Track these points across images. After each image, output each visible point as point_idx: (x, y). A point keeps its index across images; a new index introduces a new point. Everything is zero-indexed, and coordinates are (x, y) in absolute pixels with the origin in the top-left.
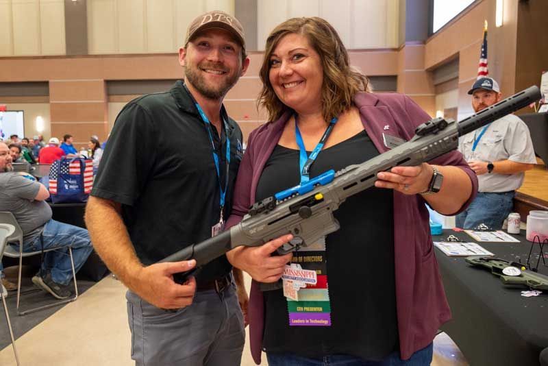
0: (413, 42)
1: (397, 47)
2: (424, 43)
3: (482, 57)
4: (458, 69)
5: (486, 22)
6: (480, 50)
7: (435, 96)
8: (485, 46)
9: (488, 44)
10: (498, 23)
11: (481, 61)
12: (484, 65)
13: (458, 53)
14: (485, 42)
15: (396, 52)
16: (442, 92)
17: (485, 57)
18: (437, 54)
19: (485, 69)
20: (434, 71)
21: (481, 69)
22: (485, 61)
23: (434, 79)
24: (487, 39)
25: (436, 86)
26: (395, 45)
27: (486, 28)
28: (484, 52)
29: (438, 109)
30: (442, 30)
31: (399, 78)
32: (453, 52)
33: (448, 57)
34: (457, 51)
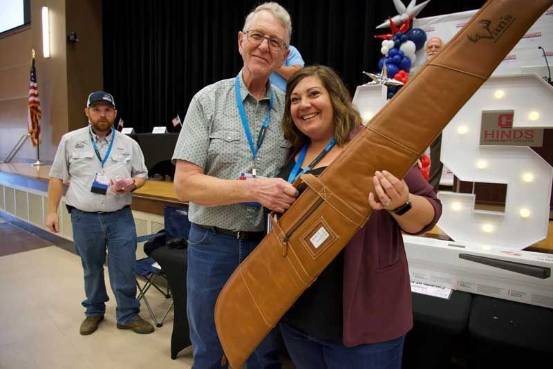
3: (32, 81)
5: (33, 51)
6: (28, 75)
8: (34, 71)
9: (37, 70)
10: (46, 54)
11: (32, 84)
12: (34, 88)
14: (34, 68)
17: (35, 81)
19: (36, 92)
21: (31, 91)
22: (35, 85)
24: (36, 66)
27: (34, 57)
28: (34, 76)
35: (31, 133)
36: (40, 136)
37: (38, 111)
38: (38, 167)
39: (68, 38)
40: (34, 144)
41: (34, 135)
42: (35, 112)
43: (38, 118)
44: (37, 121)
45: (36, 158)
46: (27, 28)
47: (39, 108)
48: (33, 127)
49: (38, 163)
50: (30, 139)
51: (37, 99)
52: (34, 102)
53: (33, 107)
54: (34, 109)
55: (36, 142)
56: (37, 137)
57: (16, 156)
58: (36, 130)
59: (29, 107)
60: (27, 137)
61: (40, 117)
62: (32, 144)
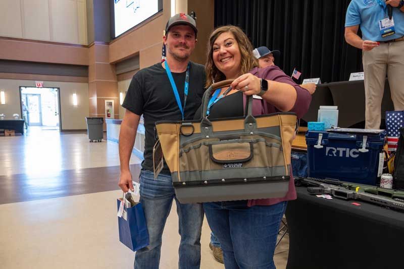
0: (101, 42)
1: (87, 45)
2: (108, 44)
3: (163, 55)
4: (139, 63)
6: (161, 51)
7: (117, 83)
8: (164, 48)
11: (163, 58)
13: (139, 52)
15: (87, 48)
16: (123, 80)
17: (165, 55)
18: (119, 52)
20: (116, 65)
23: (116, 70)
25: (118, 75)
26: (85, 43)
28: (165, 52)
29: (121, 92)
30: (123, 35)
31: (90, 68)
32: (134, 52)
33: (129, 54)
34: (137, 51)
46: (160, 14)
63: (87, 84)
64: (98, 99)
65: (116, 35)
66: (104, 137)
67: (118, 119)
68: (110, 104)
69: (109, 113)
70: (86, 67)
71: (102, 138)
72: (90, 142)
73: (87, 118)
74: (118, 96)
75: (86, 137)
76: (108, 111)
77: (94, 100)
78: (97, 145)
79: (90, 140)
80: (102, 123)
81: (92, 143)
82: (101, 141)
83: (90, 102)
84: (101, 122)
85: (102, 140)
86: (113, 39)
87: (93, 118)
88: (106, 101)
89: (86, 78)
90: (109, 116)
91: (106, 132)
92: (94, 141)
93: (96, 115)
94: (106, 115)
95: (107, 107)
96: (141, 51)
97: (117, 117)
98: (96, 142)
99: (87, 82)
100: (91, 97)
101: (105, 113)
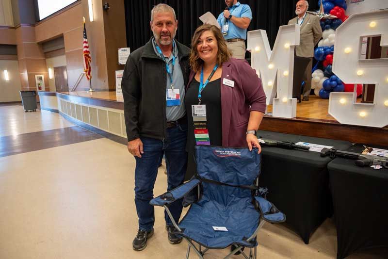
0: (27, 24)
1: (13, 26)
2: (34, 26)
3: (84, 38)
4: (63, 43)
5: (84, 18)
6: (82, 34)
7: (45, 60)
8: (85, 32)
9: (86, 30)
10: (91, 20)
11: (85, 40)
12: (86, 42)
13: (63, 34)
14: (85, 29)
15: (14, 30)
16: (51, 57)
17: (86, 38)
18: (45, 34)
19: (87, 45)
20: (43, 44)
21: (85, 45)
22: (87, 40)
23: (43, 49)
24: (86, 28)
25: (45, 53)
26: (12, 24)
27: (84, 22)
28: (85, 35)
29: (49, 67)
30: (48, 19)
31: (18, 47)
32: (59, 34)
33: (54, 36)
34: (62, 33)
35: (86, 72)
36: (91, 73)
37: (89, 57)
38: (91, 93)
39: (104, 7)
40: (88, 78)
41: (87, 73)
42: (87, 58)
43: (89, 62)
44: (88, 63)
45: (89, 87)
46: (79, 3)
47: (90, 55)
48: (87, 68)
49: (91, 90)
50: (85, 75)
51: (88, 50)
52: (87, 51)
53: (86, 55)
54: (87, 56)
55: (89, 77)
56: (89, 74)
57: (78, 87)
58: (88, 70)
59: (84, 55)
60: (84, 75)
61: (90, 61)
62: (86, 78)
63: (17, 62)
64: (28, 74)
65: (41, 18)
66: (38, 106)
67: (49, 91)
68: (40, 78)
69: (40, 86)
70: (15, 46)
71: (36, 108)
72: (26, 112)
73: (22, 92)
74: (47, 71)
75: (21, 108)
76: (39, 84)
77: (25, 75)
78: (32, 114)
79: (25, 110)
80: (35, 96)
81: (27, 113)
82: (35, 111)
83: (21, 77)
84: (34, 94)
85: (37, 110)
86: (38, 22)
87: (26, 92)
88: (36, 76)
89: (15, 56)
90: (40, 88)
91: (39, 102)
92: (29, 111)
93: (28, 88)
94: (37, 87)
95: (37, 82)
96: (65, 33)
97: (47, 89)
98: (31, 112)
99: (17, 59)
100: (22, 73)
101: (36, 86)
